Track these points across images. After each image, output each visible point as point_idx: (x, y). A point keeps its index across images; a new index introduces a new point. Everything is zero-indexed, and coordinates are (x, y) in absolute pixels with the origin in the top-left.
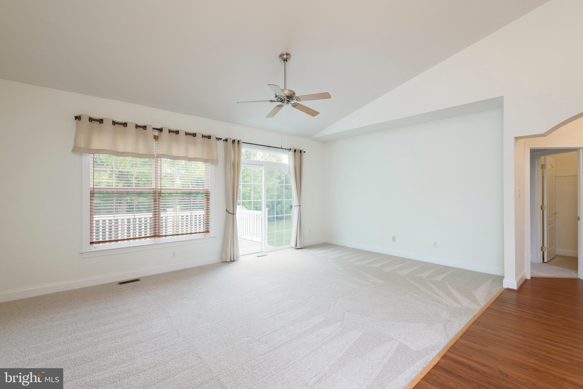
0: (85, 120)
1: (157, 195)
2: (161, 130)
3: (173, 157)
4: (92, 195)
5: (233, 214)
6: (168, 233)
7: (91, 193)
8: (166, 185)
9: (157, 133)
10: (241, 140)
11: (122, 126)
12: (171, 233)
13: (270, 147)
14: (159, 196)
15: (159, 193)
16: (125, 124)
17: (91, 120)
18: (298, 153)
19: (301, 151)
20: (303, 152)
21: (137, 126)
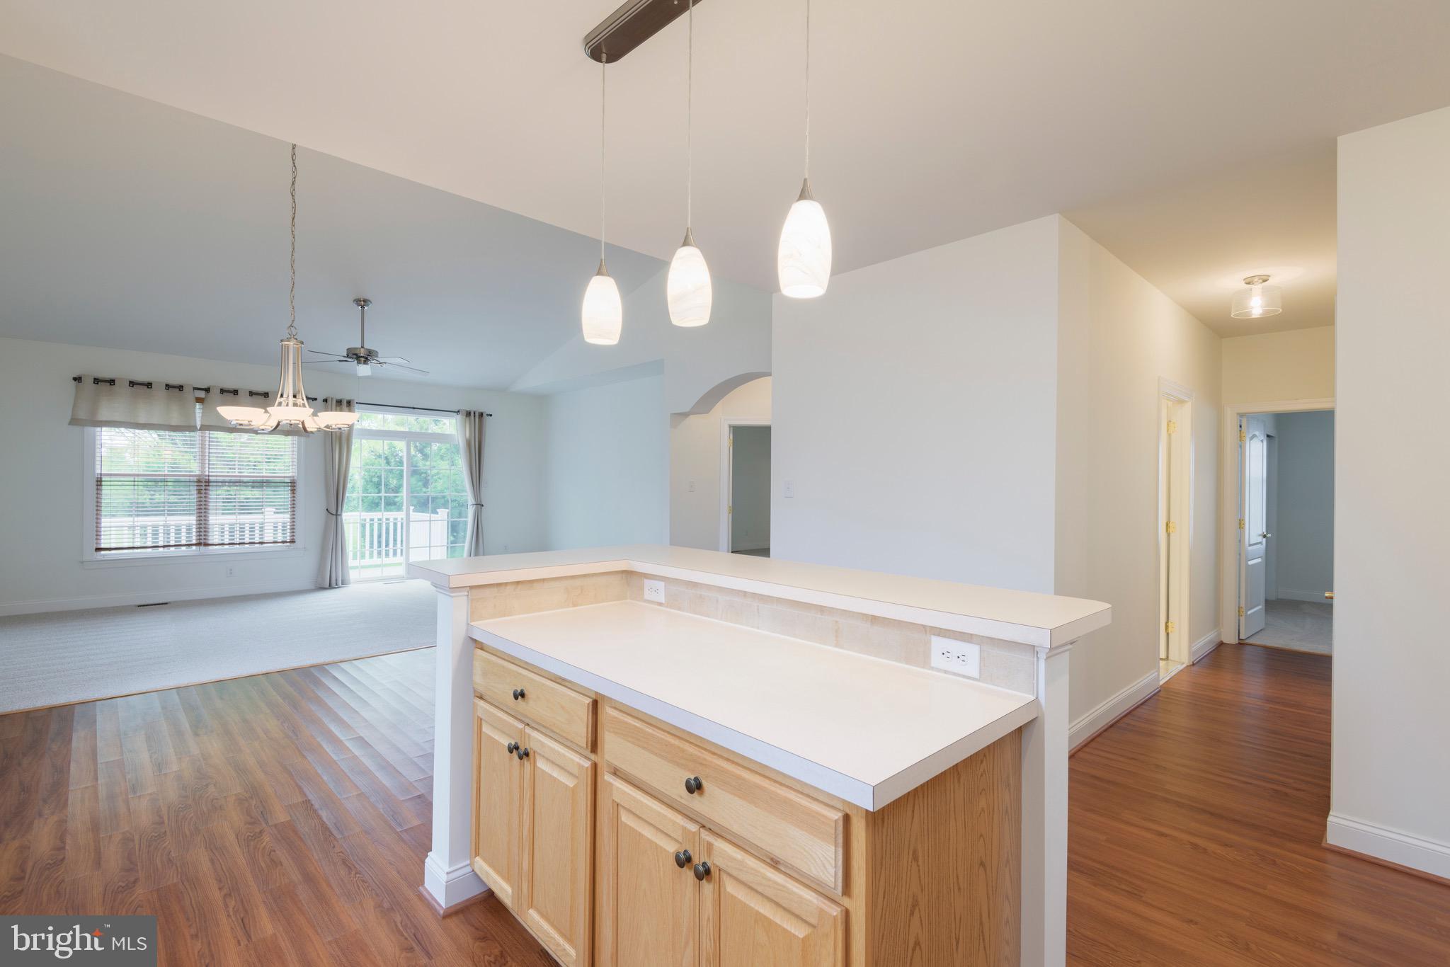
0: (88, 382)
1: (203, 484)
2: (207, 390)
3: (229, 428)
4: (99, 483)
5: (337, 515)
6: (265, 538)
7: (97, 481)
8: (218, 470)
9: (202, 394)
10: (353, 400)
11: (145, 387)
12: (272, 539)
13: (414, 408)
14: (206, 486)
15: (205, 482)
16: (149, 385)
17: (97, 381)
18: (476, 418)
19: (481, 415)
20: (484, 415)
21: (168, 387)
